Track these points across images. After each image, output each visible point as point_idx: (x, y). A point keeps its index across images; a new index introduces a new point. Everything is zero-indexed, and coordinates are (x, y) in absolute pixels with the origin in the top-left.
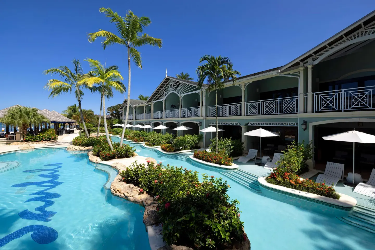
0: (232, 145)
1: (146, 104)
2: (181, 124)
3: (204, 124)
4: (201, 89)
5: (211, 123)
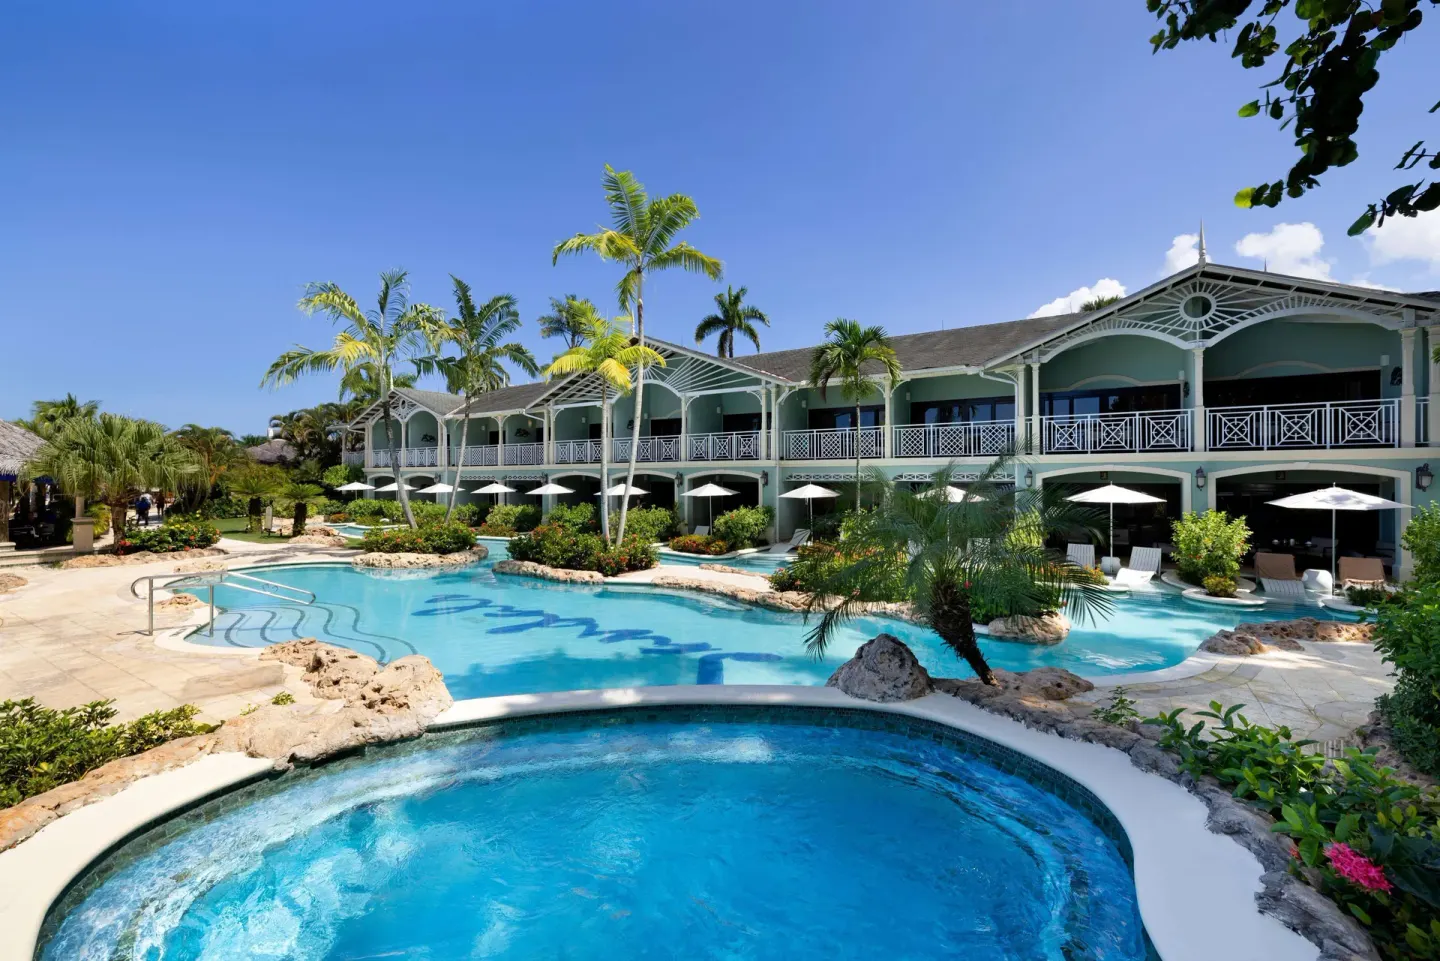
1: (523, 412)
2: (690, 480)
3: (776, 480)
4: (763, 383)
5: (791, 477)
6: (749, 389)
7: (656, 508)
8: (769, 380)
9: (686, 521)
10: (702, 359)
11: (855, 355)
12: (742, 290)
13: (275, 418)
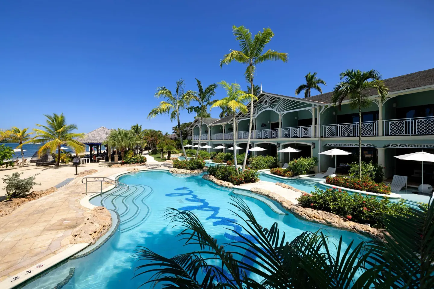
0: (374, 171)
1: (228, 122)
2: (282, 145)
3: (319, 146)
4: (313, 105)
5: (327, 145)
6: (307, 109)
7: (268, 156)
8: (315, 104)
9: (281, 161)
10: (287, 98)
11: (358, 86)
12: (315, 73)
13: (173, 128)
